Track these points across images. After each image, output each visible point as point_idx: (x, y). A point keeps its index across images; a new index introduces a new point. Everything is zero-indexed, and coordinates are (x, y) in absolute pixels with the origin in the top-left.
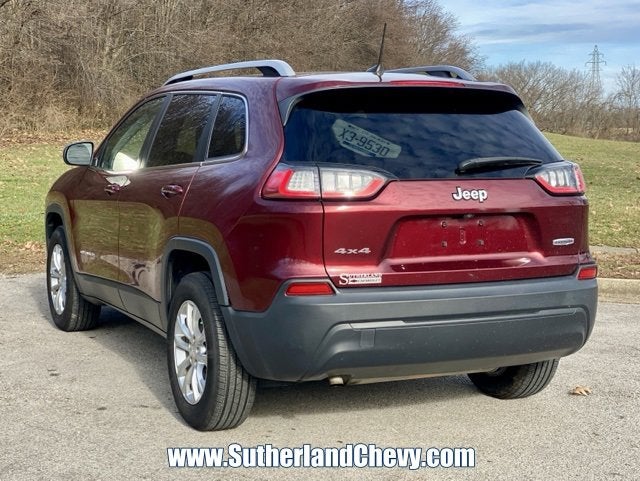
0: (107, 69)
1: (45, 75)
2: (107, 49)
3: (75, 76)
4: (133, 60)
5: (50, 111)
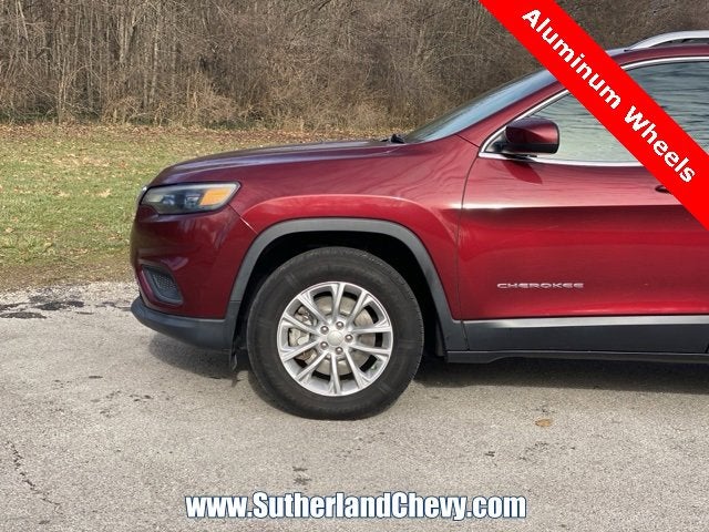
0: (417, 69)
1: (359, 75)
2: (419, 51)
3: (386, 75)
4: (444, 62)
5: (361, 109)
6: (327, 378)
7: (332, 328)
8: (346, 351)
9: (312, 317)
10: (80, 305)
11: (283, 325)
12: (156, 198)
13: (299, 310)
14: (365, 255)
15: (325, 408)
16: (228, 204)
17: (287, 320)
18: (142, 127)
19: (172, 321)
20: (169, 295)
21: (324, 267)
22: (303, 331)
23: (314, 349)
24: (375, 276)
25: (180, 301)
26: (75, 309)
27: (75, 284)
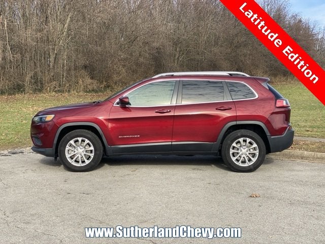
6: (78, 162)
7: (79, 149)
8: (83, 155)
9: (74, 147)
10: (23, 153)
11: (67, 149)
12: (36, 119)
13: (71, 145)
14: (87, 131)
15: (78, 169)
16: (52, 120)
17: (68, 148)
18: (59, 94)
19: (40, 150)
20: (39, 143)
21: (76, 134)
22: (72, 151)
23: (75, 155)
24: (89, 136)
25: (41, 145)
26: (21, 154)
27: (22, 148)
